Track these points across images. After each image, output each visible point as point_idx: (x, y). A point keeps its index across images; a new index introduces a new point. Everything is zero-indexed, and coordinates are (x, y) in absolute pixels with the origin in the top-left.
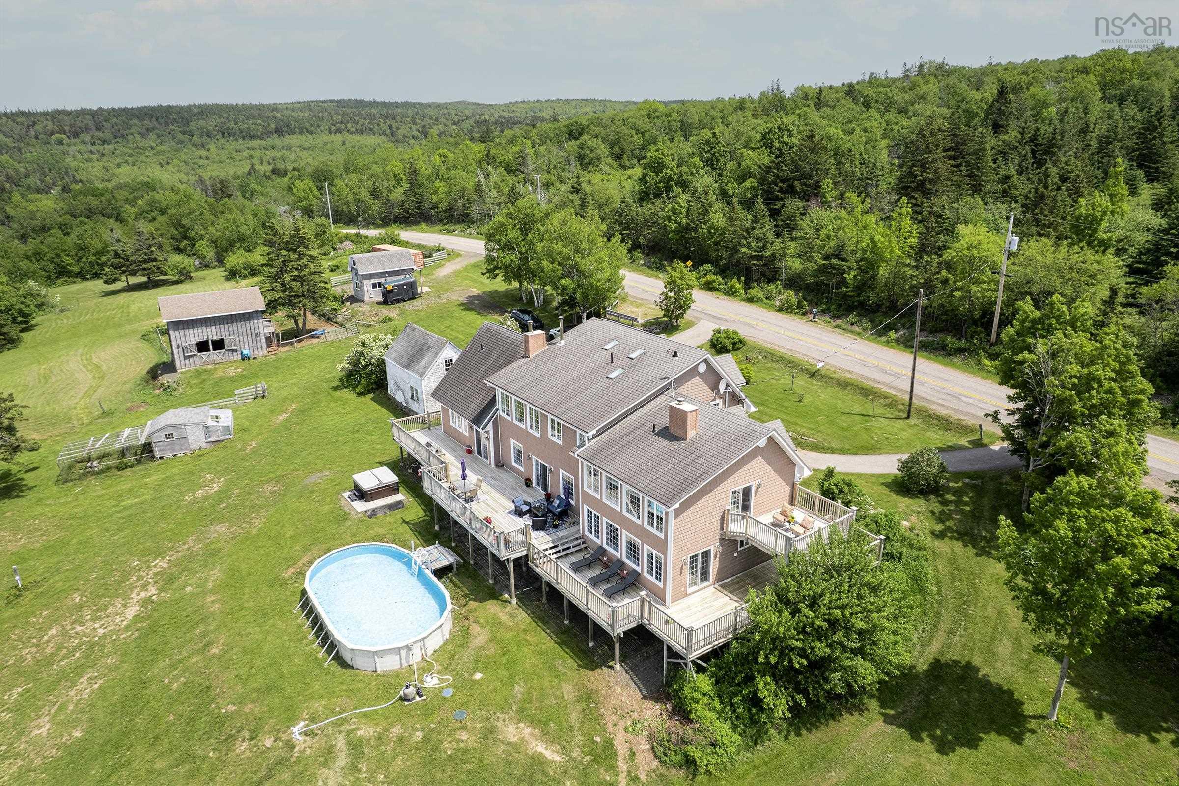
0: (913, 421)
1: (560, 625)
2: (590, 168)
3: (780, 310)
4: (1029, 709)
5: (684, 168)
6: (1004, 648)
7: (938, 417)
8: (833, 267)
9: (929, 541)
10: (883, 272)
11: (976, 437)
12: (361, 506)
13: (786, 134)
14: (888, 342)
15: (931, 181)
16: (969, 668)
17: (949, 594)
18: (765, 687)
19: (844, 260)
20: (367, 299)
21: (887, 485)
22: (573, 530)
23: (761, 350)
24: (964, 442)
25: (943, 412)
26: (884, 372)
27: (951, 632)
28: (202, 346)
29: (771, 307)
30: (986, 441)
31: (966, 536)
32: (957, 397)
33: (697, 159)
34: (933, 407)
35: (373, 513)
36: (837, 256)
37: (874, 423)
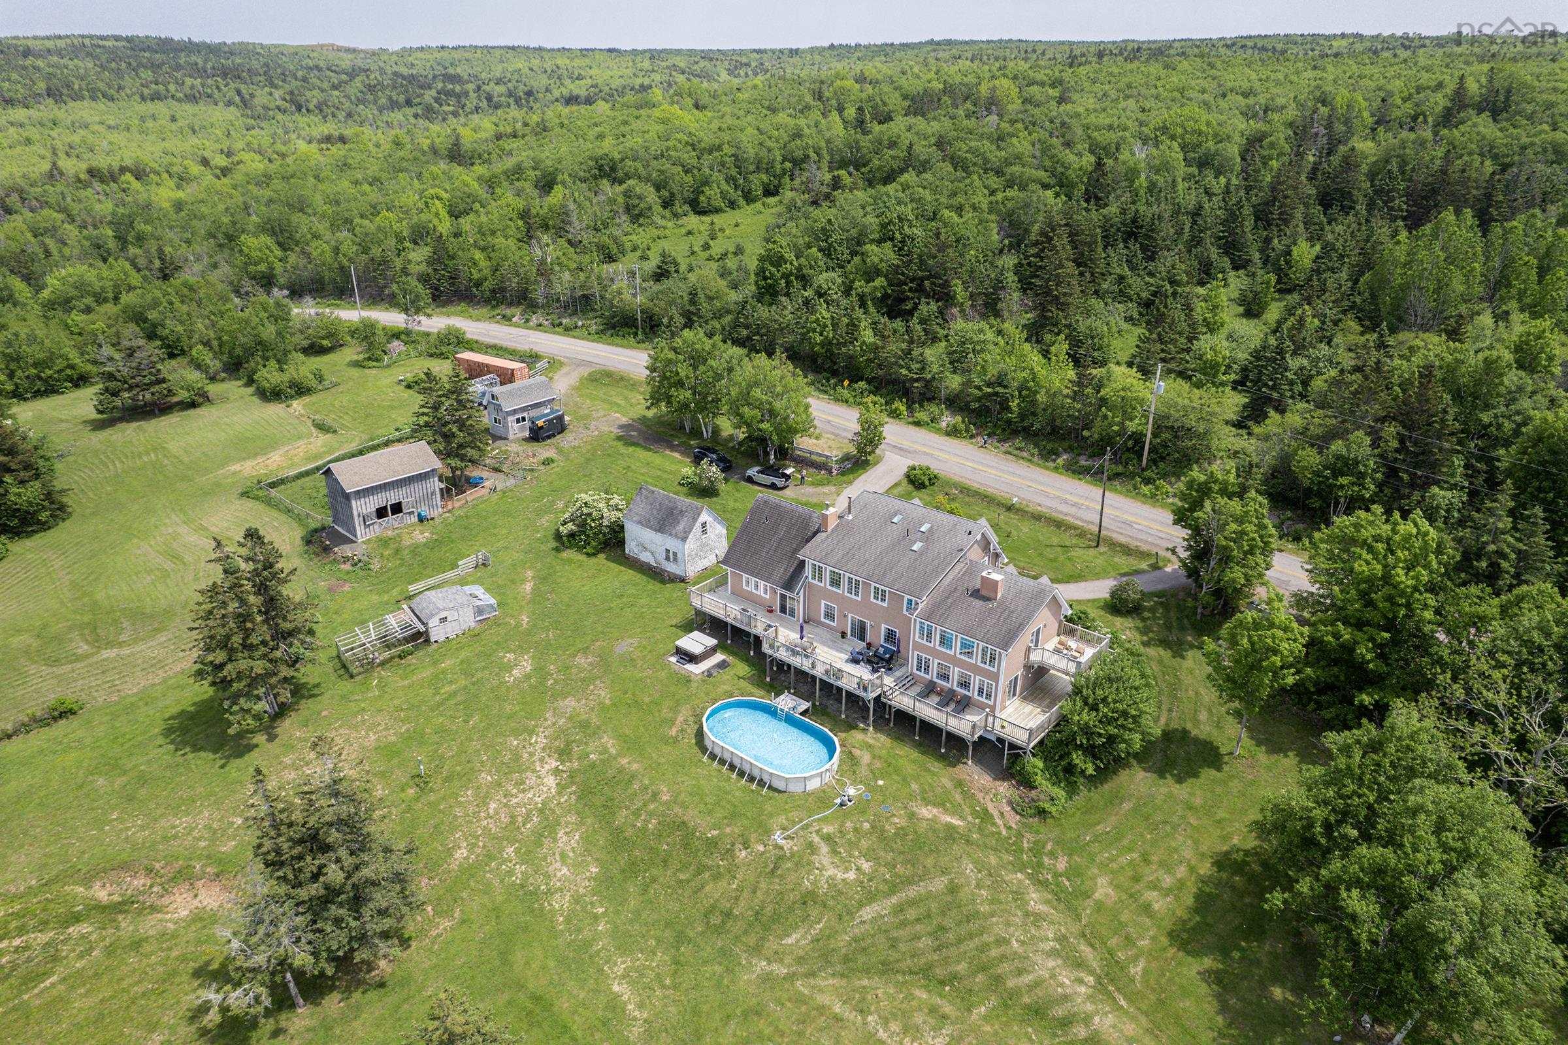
0: (1102, 549)
1: (914, 741)
2: (641, 220)
3: (948, 434)
4: (1223, 750)
5: (803, 261)
6: (1203, 716)
7: (1121, 545)
8: (996, 394)
9: (1142, 649)
10: (1041, 398)
11: (1152, 561)
12: (696, 669)
13: (906, 224)
14: (1056, 469)
15: (1065, 294)
16: (1185, 732)
17: (1164, 685)
18: (1077, 758)
19: (1005, 387)
20: (511, 437)
21: (1102, 608)
22: (903, 670)
23: (956, 485)
24: (1144, 566)
25: (1123, 540)
26: (1066, 502)
27: (1170, 710)
28: (381, 513)
29: (938, 431)
30: (1161, 564)
31: (1164, 643)
32: (1129, 524)
33: (814, 249)
34: (1114, 536)
35: (709, 673)
36: (1000, 385)
37: (1073, 553)
